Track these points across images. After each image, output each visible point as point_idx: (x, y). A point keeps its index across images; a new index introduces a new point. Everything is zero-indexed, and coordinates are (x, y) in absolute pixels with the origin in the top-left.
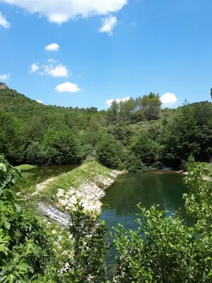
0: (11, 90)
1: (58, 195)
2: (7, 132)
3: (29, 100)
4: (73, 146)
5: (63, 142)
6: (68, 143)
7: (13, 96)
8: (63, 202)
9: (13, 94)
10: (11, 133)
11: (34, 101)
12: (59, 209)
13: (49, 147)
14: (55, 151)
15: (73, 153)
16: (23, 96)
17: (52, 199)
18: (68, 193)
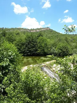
0: (51, 30)
1: (53, 66)
2: (45, 44)
3: (57, 33)
4: (67, 49)
5: (64, 48)
6: (65, 48)
7: (52, 32)
8: (54, 69)
9: (51, 31)
10: (46, 44)
11: (59, 33)
12: (51, 71)
13: (58, 50)
14: (60, 51)
15: (67, 52)
16: (55, 31)
17: (50, 67)
18: (58, 66)
